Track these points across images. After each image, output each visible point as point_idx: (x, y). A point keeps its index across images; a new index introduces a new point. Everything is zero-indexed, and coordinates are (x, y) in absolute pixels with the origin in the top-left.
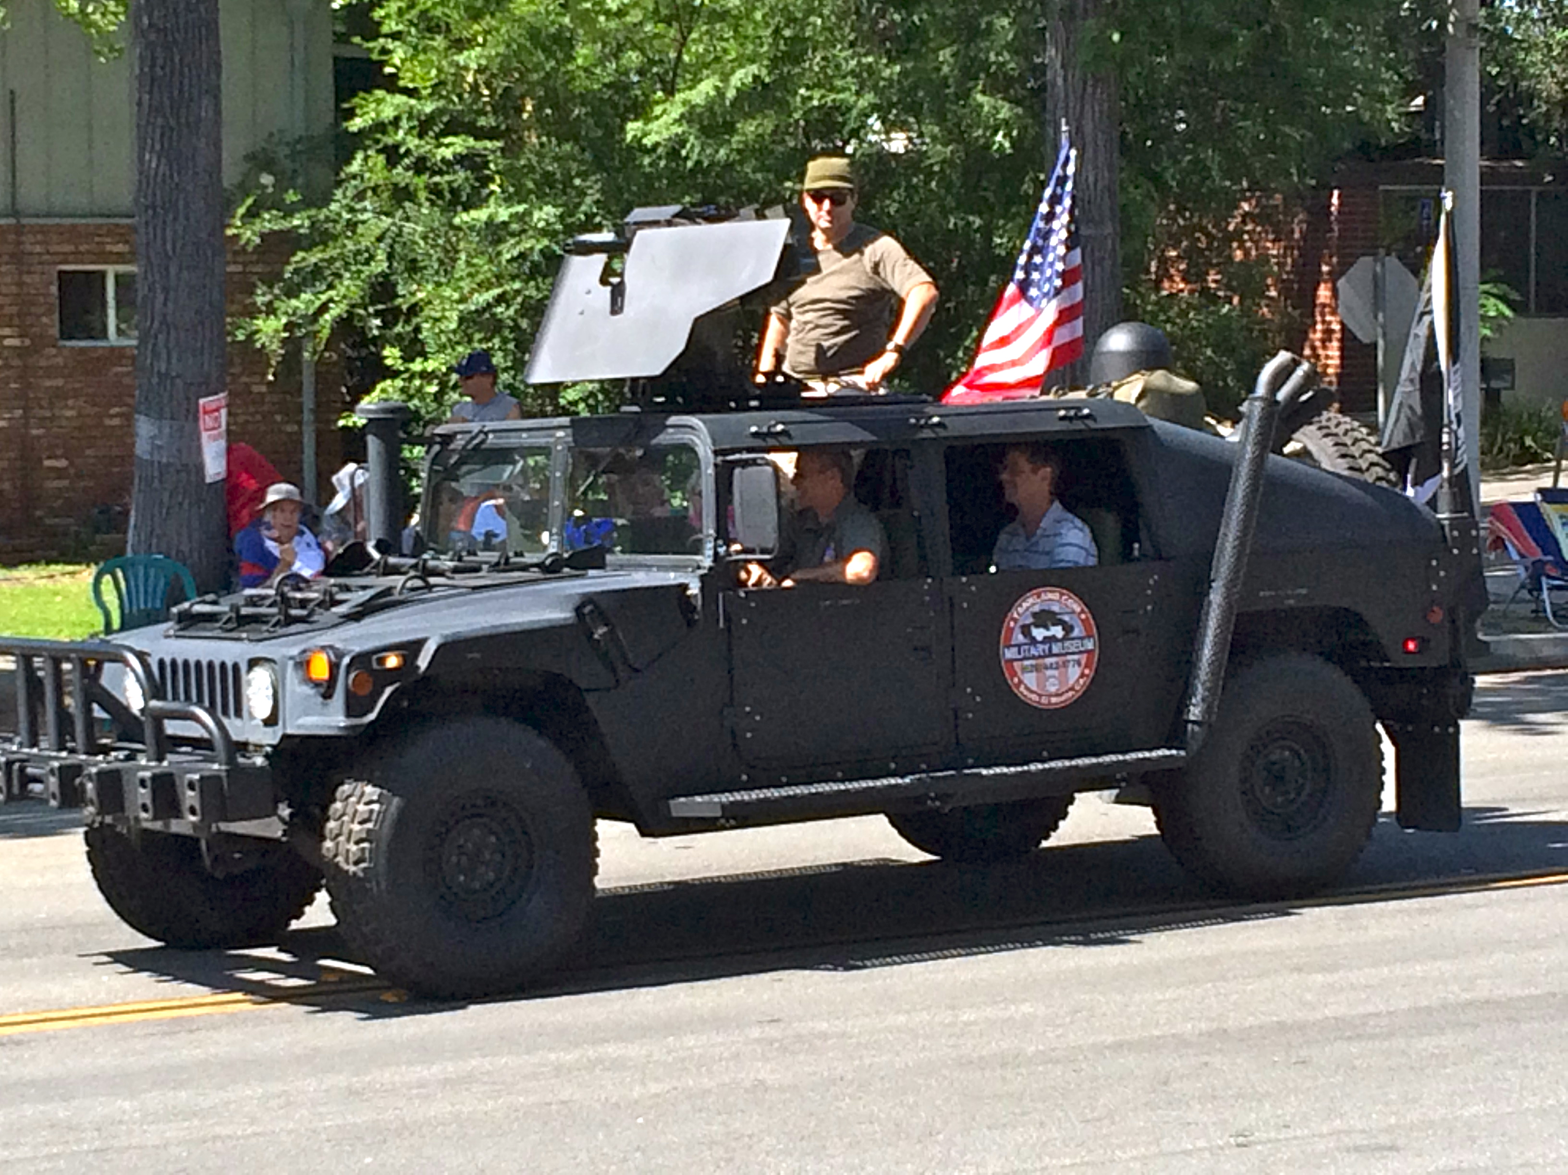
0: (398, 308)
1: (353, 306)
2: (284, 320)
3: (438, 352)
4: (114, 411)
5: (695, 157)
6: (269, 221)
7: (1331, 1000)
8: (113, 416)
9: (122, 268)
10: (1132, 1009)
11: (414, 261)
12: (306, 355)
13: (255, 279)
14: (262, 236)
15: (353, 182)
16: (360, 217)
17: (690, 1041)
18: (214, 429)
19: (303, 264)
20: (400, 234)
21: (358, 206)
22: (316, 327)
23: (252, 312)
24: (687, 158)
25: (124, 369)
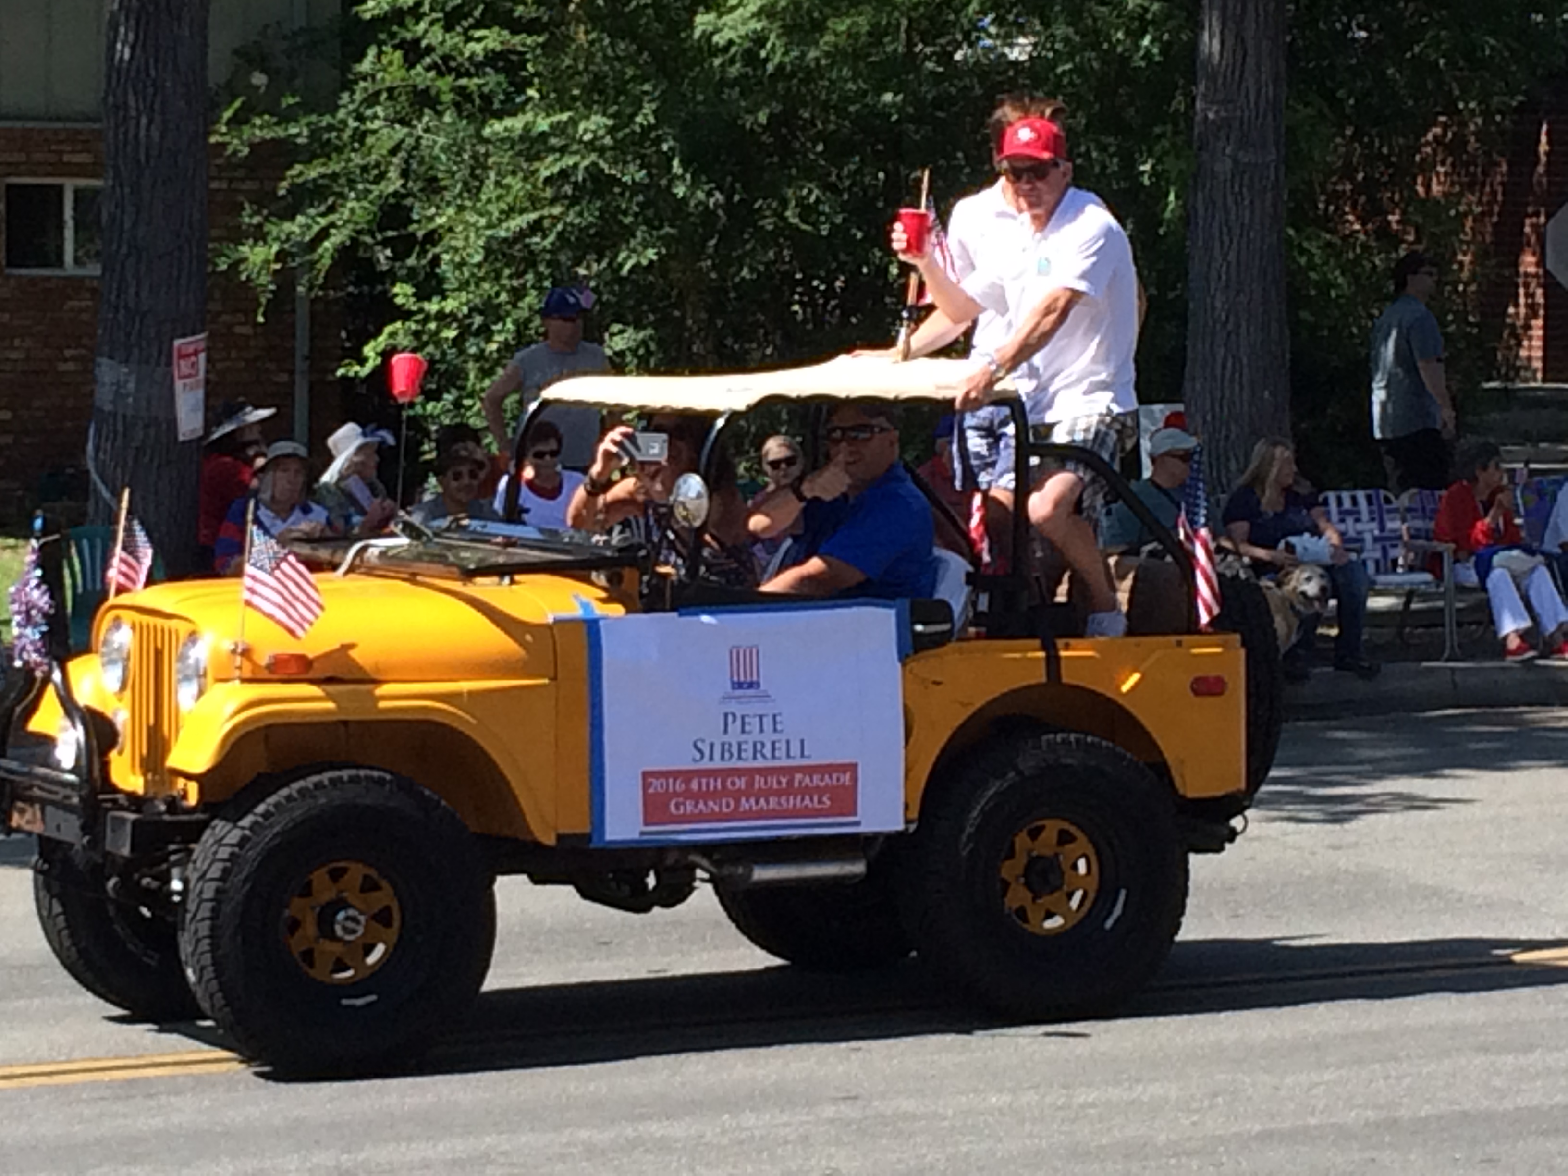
0: (413, 235)
1: (359, 232)
2: (275, 248)
3: (459, 289)
4: (68, 353)
5: (777, 60)
6: (261, 128)
7: (1524, 1086)
8: (66, 360)
9: (82, 182)
10: (1283, 1093)
11: (435, 179)
12: (300, 289)
13: (241, 198)
14: (252, 146)
15: (362, 84)
16: (370, 126)
17: (749, 1119)
18: (189, 376)
19: (300, 180)
20: (416, 147)
21: (369, 112)
22: (315, 256)
23: (238, 236)
24: (767, 60)
25: (83, 304)
